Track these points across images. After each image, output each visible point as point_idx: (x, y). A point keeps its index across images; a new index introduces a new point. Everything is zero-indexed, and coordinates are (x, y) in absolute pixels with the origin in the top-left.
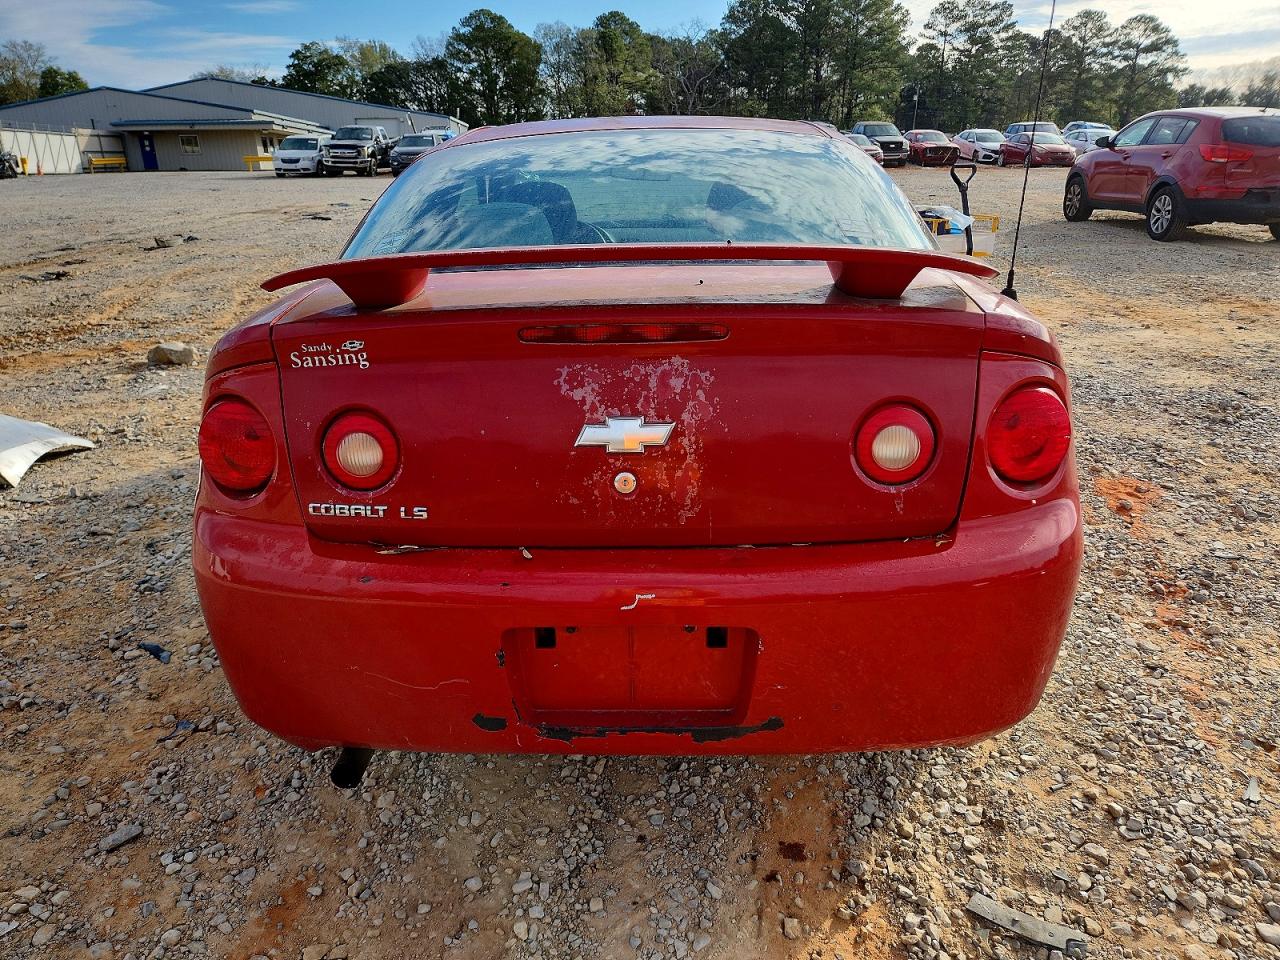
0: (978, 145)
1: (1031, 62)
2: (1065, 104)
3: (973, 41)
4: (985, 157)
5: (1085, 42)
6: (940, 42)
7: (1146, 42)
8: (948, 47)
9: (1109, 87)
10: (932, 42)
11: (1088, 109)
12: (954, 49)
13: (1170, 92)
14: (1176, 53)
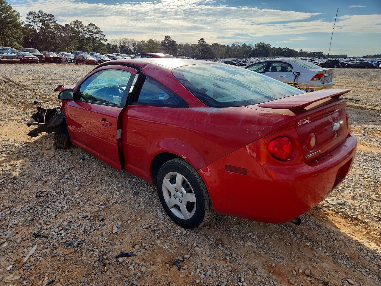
0: (66, 57)
1: (64, 33)
2: (77, 46)
3: (44, 24)
4: (70, 61)
5: (78, 29)
6: (33, 24)
7: (94, 31)
8: (36, 26)
9: (89, 42)
10: (30, 23)
11: (84, 48)
12: (38, 27)
13: (104, 45)
14: (103, 35)
